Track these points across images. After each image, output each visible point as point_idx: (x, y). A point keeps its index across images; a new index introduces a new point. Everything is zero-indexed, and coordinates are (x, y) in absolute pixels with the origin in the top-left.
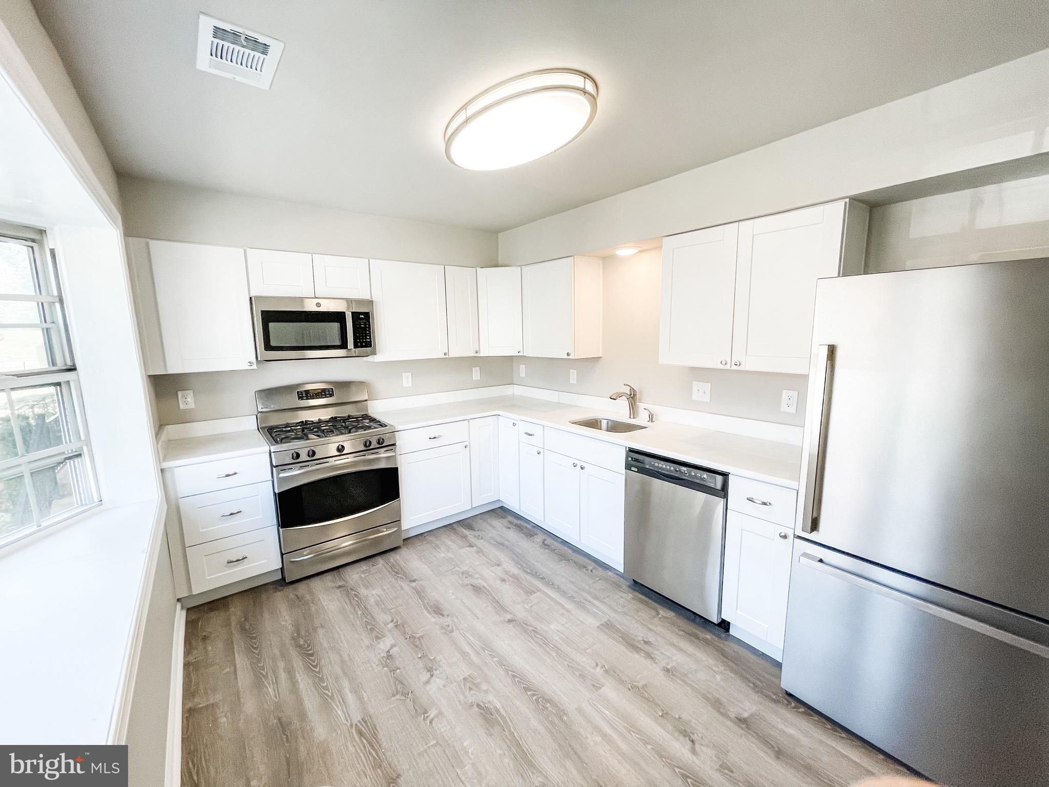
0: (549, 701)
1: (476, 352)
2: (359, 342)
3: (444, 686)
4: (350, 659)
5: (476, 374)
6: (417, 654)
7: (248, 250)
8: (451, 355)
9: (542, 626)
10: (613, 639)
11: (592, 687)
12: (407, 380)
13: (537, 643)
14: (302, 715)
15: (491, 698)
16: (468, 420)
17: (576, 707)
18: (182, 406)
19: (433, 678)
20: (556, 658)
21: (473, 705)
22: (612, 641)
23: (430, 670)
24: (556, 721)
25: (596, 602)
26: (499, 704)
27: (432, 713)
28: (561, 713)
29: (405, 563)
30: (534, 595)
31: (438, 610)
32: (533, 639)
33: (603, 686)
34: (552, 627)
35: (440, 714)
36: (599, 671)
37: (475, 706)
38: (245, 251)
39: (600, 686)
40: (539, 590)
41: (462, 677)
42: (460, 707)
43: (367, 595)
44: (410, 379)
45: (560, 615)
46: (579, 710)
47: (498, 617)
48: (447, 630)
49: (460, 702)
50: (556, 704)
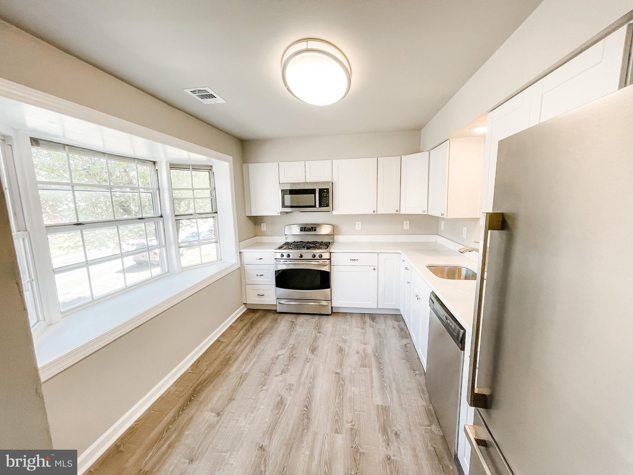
0: (308, 418)
1: (397, 211)
2: (323, 204)
3: (280, 381)
4: (265, 351)
5: (406, 226)
6: (286, 362)
7: (280, 163)
8: (379, 213)
9: (349, 385)
10: (378, 417)
11: (335, 429)
12: (358, 226)
13: (336, 390)
14: (236, 360)
15: (289, 398)
16: (378, 253)
17: (316, 431)
18: (262, 230)
19: (280, 376)
20: (336, 404)
21: (280, 396)
22: (376, 418)
23: (283, 372)
24: (300, 429)
25: (395, 392)
26: (289, 403)
27: (265, 388)
28: (307, 427)
29: (325, 323)
30: (364, 368)
31: (313, 350)
32: (337, 388)
33: (341, 434)
34: (353, 389)
35: (267, 390)
36: (349, 425)
37: (280, 397)
38: (278, 163)
39: (339, 433)
40: (370, 367)
41: (290, 383)
42: (276, 392)
43: (297, 330)
44: (360, 226)
45: (365, 386)
46: (316, 434)
47: (334, 367)
48: (307, 360)
49: (278, 391)
50: (309, 422)
